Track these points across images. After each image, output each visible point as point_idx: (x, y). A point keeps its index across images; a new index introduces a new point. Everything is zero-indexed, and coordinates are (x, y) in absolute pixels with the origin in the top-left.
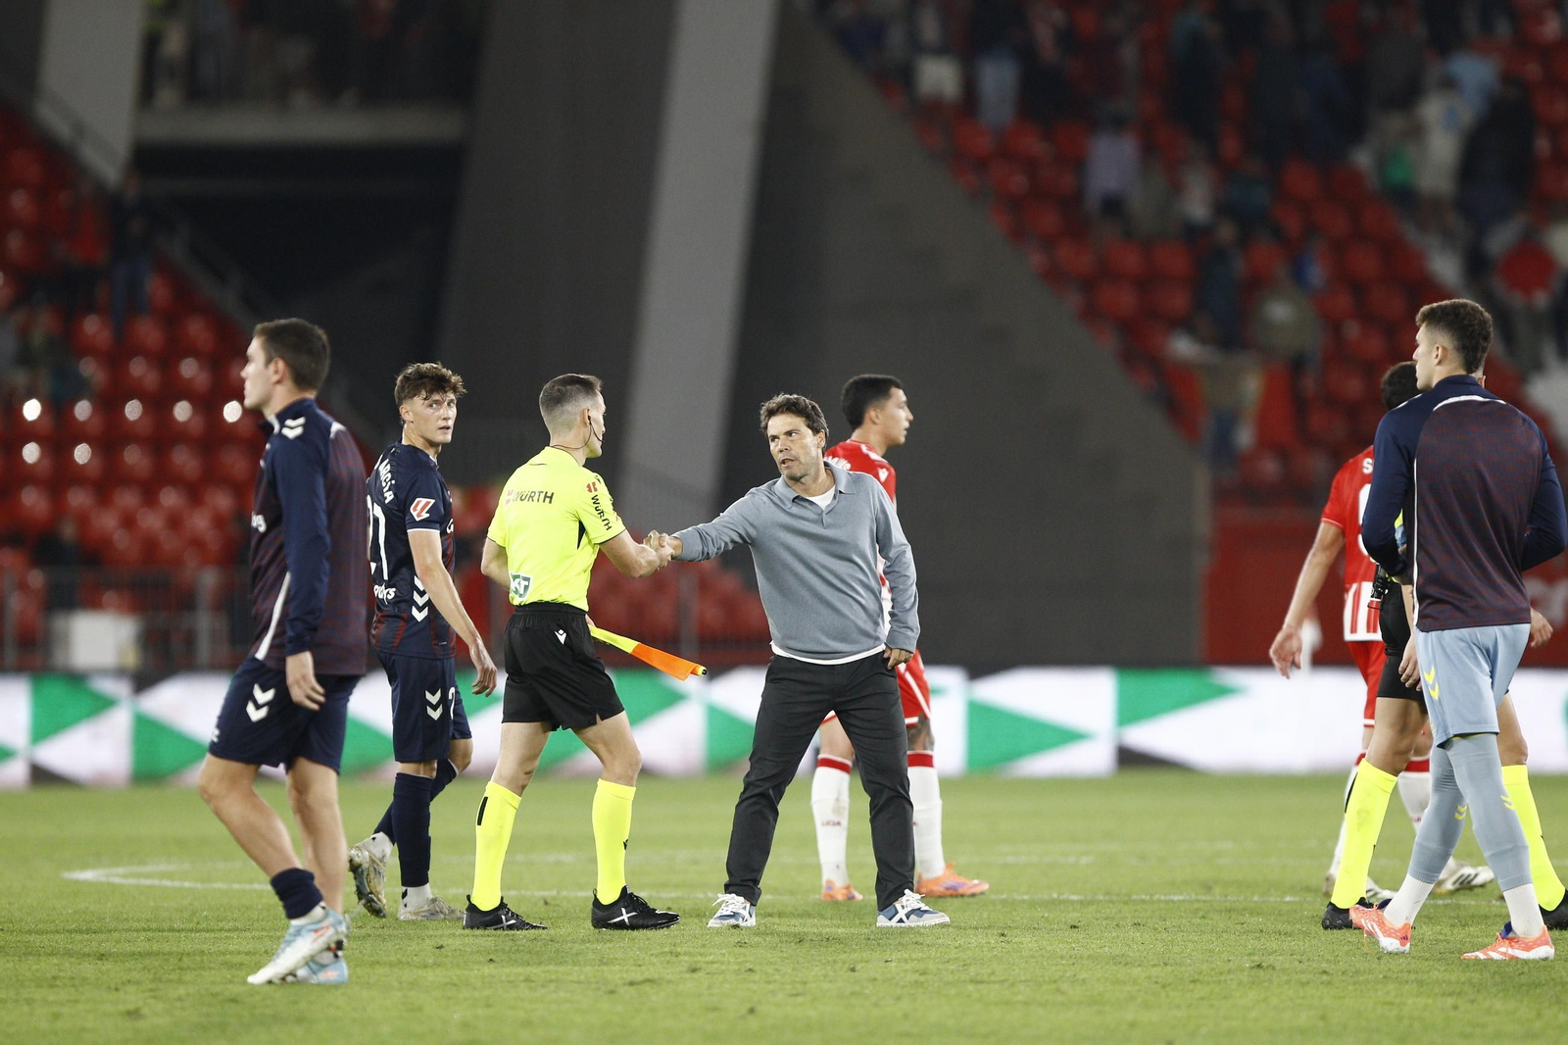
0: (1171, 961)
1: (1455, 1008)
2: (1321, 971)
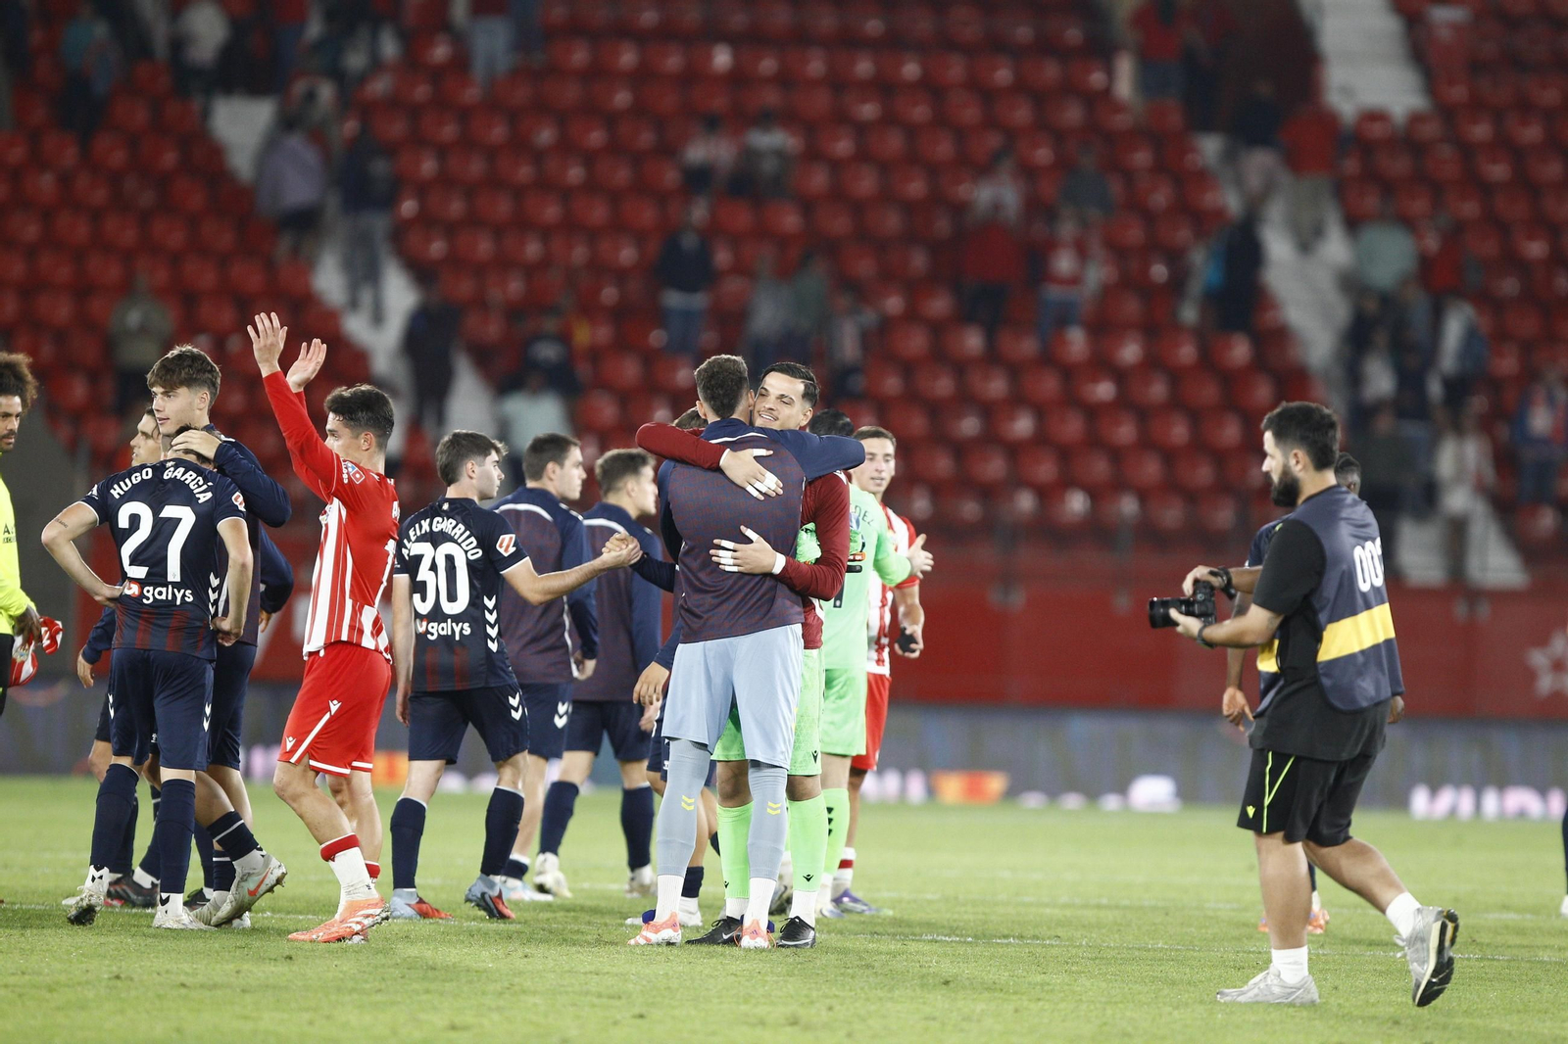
0: (30, 971)
1: (311, 1023)
2: (178, 983)
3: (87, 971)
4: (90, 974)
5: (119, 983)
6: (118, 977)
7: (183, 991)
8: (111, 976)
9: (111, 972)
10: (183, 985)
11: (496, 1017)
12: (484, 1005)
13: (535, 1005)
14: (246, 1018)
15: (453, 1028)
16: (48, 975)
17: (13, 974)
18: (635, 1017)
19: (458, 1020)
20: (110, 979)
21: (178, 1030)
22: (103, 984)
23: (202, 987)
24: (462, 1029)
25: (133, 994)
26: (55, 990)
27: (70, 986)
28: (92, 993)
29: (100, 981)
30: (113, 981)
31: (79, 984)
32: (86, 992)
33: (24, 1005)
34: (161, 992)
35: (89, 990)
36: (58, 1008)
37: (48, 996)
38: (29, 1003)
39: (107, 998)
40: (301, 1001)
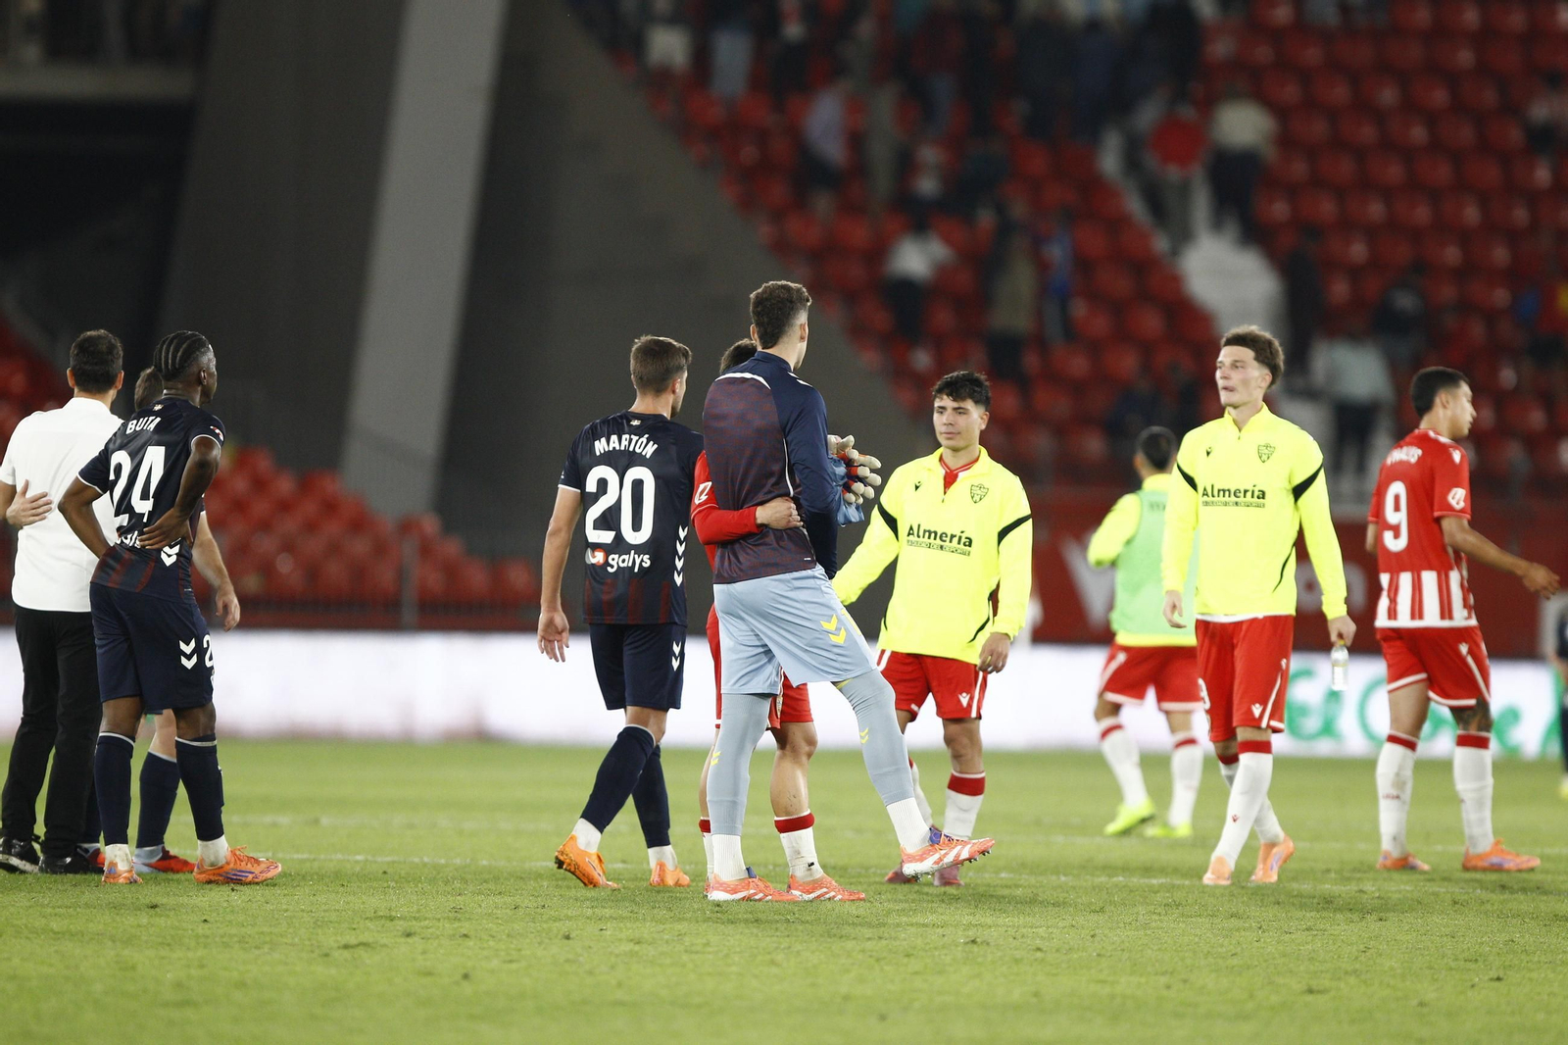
3: (944, 936)
4: (946, 938)
5: (975, 948)
6: (974, 942)
7: (1039, 954)
8: (967, 940)
10: (1039, 949)
11: (1352, 980)
12: (1340, 968)
13: (1392, 969)
14: (1103, 982)
15: (1310, 991)
16: (905, 940)
17: (869, 939)
18: (1491, 980)
19: (1314, 984)
20: (966, 943)
21: (1036, 994)
22: (960, 948)
23: (1058, 950)
24: (1319, 992)
25: (989, 959)
26: (913, 955)
27: (926, 951)
28: (948, 958)
29: (957, 946)
30: (970, 946)
31: (936, 948)
32: (943, 957)
33: (882, 970)
34: (1018, 956)
35: (946, 955)
36: (916, 973)
37: (906, 960)
38: (886, 968)
39: (965, 963)
40: (1157, 965)
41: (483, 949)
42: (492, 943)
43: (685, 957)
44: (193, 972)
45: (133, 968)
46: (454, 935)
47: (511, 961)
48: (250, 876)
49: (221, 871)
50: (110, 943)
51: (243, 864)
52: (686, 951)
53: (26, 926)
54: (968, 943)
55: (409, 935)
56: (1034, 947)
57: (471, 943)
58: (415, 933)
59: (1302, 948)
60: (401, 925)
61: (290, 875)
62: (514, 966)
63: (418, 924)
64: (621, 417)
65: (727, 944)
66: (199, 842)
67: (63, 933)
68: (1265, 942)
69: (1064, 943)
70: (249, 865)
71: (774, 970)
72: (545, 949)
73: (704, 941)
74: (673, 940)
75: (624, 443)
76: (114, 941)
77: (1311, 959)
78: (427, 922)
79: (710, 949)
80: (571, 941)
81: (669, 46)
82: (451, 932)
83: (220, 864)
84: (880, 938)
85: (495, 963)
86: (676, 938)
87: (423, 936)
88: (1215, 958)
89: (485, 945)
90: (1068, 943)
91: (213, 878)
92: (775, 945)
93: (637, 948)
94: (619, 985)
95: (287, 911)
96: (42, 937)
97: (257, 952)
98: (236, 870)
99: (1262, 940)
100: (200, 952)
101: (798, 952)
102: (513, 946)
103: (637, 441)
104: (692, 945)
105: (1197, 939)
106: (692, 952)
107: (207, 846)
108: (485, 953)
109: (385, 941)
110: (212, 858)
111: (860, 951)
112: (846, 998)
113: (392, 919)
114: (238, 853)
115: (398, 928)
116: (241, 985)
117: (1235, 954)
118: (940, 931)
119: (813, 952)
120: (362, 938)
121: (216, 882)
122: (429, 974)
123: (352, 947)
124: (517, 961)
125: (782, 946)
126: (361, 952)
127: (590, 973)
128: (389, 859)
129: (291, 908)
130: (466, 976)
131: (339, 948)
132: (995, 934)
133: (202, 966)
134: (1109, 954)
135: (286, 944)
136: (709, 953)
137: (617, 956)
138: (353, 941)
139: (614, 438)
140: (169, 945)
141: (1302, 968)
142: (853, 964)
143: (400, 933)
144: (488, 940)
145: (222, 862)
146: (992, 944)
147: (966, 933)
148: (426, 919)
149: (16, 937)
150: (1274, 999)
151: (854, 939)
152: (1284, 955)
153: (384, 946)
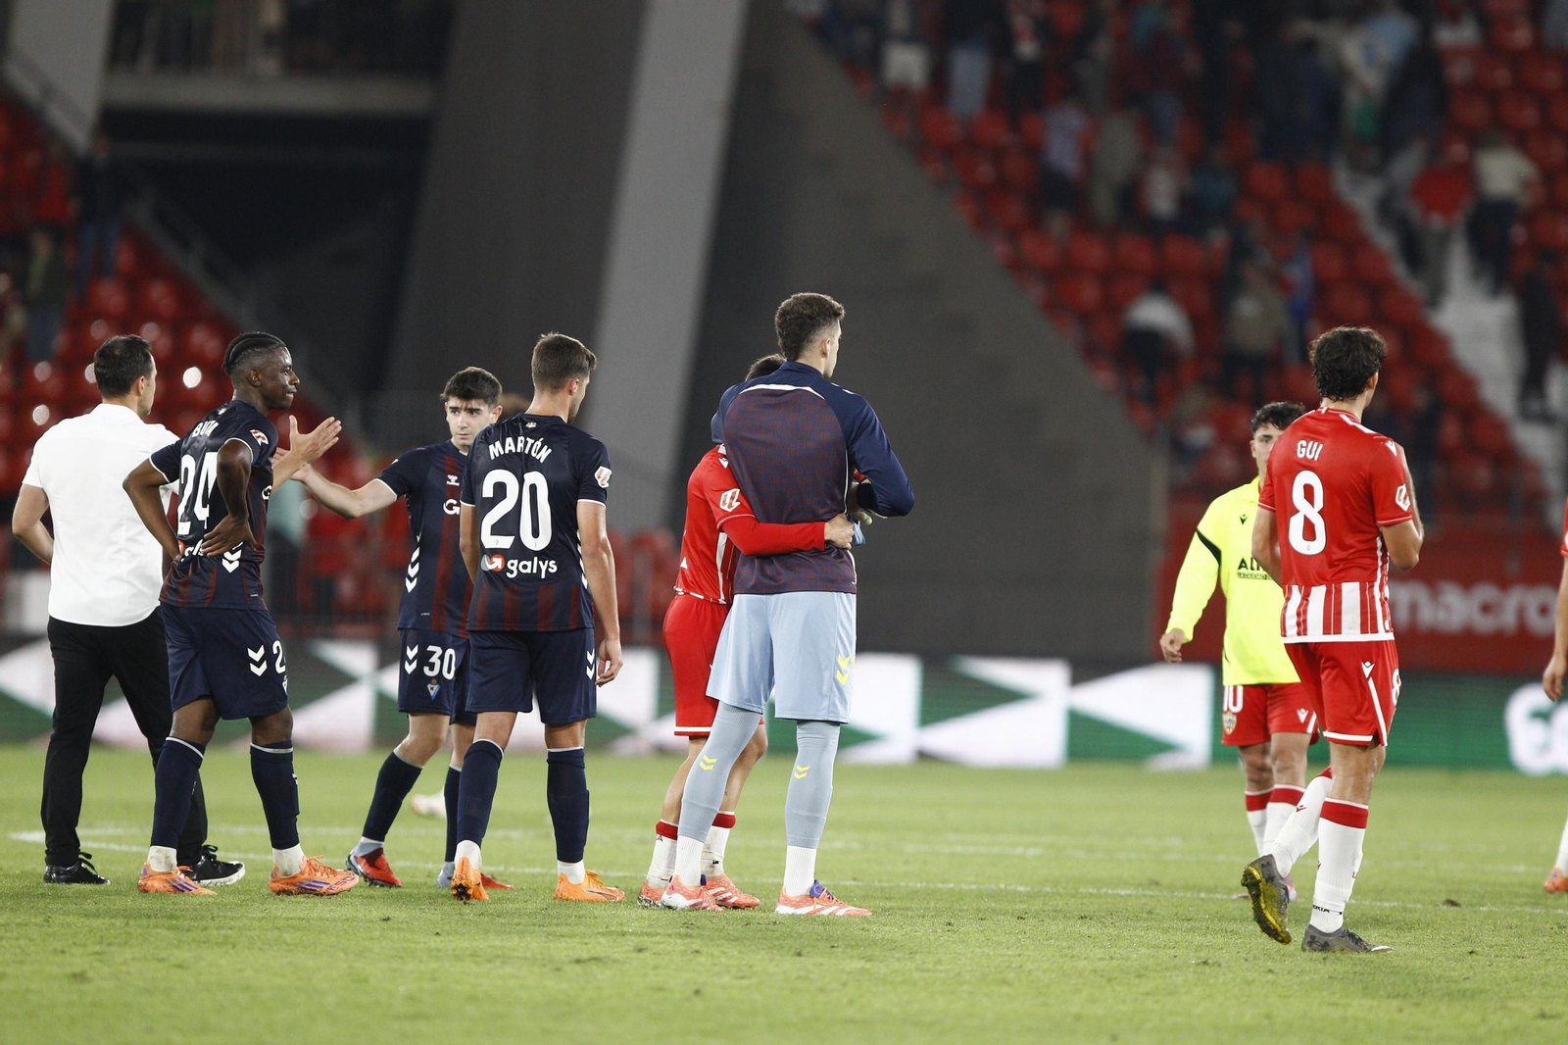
0: (1118, 956)
1: (1400, 1010)
3: (1175, 956)
4: (1177, 959)
5: (1207, 969)
6: (1205, 963)
7: (1270, 976)
8: (1199, 961)
9: (1199, 958)
10: (1271, 971)
14: (1336, 1004)
15: (1543, 1016)
16: (1137, 960)
17: (1101, 959)
19: (1547, 1008)
21: (1268, 1017)
22: (1191, 970)
23: (1289, 973)
24: (1552, 1017)
25: (1221, 980)
26: (1144, 975)
27: (1158, 971)
28: (1180, 978)
29: (1188, 967)
30: (1201, 966)
31: (1167, 969)
32: (1174, 978)
33: (1113, 990)
34: (1250, 978)
35: (1177, 976)
36: (1148, 994)
37: (1137, 981)
38: (1118, 988)
39: (1195, 984)
40: (1389, 987)
41: (715, 965)
42: (723, 959)
43: (916, 975)
44: (425, 985)
45: (366, 980)
46: (685, 951)
47: (743, 978)
48: (325, 887)
49: (294, 881)
50: (342, 955)
51: (318, 874)
52: (917, 969)
53: (259, 937)
54: (1199, 964)
55: (640, 950)
56: (1266, 969)
57: (703, 959)
58: (646, 949)
59: (1535, 972)
60: (632, 941)
61: (522, 889)
62: (745, 982)
63: (650, 939)
64: (516, 420)
65: (959, 962)
66: (274, 850)
67: (296, 945)
68: (1497, 966)
69: (1296, 965)
70: (325, 876)
71: (1006, 989)
72: (777, 965)
73: (936, 959)
74: (904, 958)
75: (520, 445)
76: (346, 954)
77: (1544, 984)
78: (658, 938)
79: (942, 968)
80: (802, 959)
81: (906, 64)
82: (683, 948)
83: (294, 874)
84: (1111, 958)
85: (726, 979)
86: (907, 956)
87: (654, 951)
88: (1447, 982)
89: (716, 961)
90: (1300, 965)
91: (286, 887)
92: (1006, 964)
93: (868, 965)
94: (851, 1002)
95: (518, 924)
96: (275, 948)
97: (489, 966)
98: (310, 880)
99: (1495, 964)
100: (433, 965)
101: (1029, 971)
102: (744, 962)
103: (532, 445)
104: (924, 963)
105: (1429, 963)
106: (923, 971)
107: (280, 854)
108: (717, 969)
109: (616, 956)
110: (286, 868)
111: (1091, 971)
112: (1078, 1018)
113: (624, 934)
114: (313, 863)
115: (629, 943)
116: (473, 998)
117: (1468, 978)
118: (1172, 952)
119: (1044, 972)
120: (593, 953)
121: (289, 893)
122: (660, 989)
123: (584, 962)
124: (750, 978)
125: (1014, 966)
126: (593, 967)
127: (822, 990)
128: (620, 874)
129: (523, 921)
130: (697, 992)
131: (570, 962)
132: (1227, 955)
133: (434, 979)
134: (1341, 976)
135: (518, 957)
136: (941, 971)
137: (849, 973)
138: (585, 956)
139: (509, 440)
140: (401, 957)
141: (1534, 993)
142: (1085, 984)
143: (632, 948)
144: (719, 957)
145: (296, 871)
146: (1224, 965)
147: (1198, 954)
148: (657, 934)
149: (249, 948)
150: (1507, 1023)
151: (1085, 959)
152: (1516, 980)
153: (616, 961)
